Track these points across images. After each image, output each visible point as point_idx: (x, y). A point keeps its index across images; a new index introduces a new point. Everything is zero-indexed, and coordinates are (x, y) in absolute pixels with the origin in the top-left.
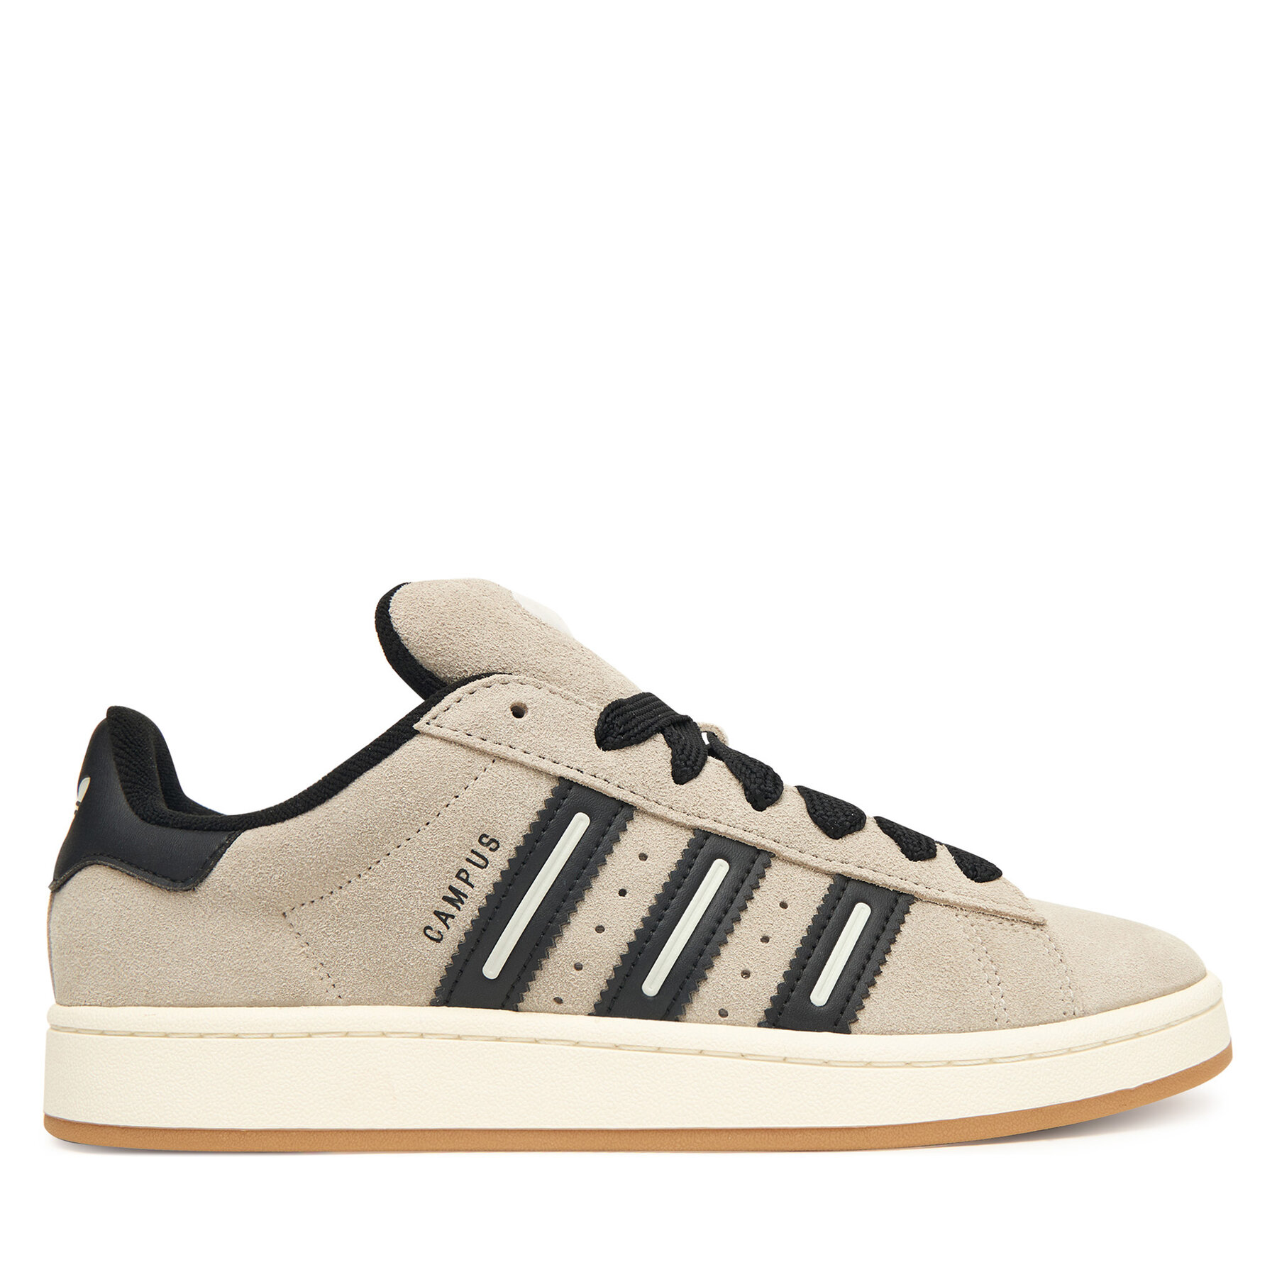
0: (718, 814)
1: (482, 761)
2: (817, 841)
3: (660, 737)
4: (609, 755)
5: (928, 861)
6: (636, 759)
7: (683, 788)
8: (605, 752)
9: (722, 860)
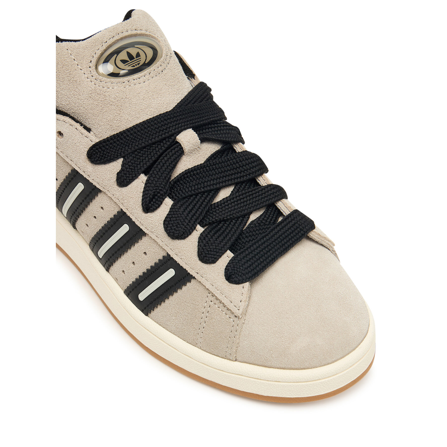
2: (164, 236)
3: (121, 161)
4: (91, 166)
5: (208, 265)
6: (101, 171)
7: (120, 190)
8: (90, 164)
9: (127, 225)
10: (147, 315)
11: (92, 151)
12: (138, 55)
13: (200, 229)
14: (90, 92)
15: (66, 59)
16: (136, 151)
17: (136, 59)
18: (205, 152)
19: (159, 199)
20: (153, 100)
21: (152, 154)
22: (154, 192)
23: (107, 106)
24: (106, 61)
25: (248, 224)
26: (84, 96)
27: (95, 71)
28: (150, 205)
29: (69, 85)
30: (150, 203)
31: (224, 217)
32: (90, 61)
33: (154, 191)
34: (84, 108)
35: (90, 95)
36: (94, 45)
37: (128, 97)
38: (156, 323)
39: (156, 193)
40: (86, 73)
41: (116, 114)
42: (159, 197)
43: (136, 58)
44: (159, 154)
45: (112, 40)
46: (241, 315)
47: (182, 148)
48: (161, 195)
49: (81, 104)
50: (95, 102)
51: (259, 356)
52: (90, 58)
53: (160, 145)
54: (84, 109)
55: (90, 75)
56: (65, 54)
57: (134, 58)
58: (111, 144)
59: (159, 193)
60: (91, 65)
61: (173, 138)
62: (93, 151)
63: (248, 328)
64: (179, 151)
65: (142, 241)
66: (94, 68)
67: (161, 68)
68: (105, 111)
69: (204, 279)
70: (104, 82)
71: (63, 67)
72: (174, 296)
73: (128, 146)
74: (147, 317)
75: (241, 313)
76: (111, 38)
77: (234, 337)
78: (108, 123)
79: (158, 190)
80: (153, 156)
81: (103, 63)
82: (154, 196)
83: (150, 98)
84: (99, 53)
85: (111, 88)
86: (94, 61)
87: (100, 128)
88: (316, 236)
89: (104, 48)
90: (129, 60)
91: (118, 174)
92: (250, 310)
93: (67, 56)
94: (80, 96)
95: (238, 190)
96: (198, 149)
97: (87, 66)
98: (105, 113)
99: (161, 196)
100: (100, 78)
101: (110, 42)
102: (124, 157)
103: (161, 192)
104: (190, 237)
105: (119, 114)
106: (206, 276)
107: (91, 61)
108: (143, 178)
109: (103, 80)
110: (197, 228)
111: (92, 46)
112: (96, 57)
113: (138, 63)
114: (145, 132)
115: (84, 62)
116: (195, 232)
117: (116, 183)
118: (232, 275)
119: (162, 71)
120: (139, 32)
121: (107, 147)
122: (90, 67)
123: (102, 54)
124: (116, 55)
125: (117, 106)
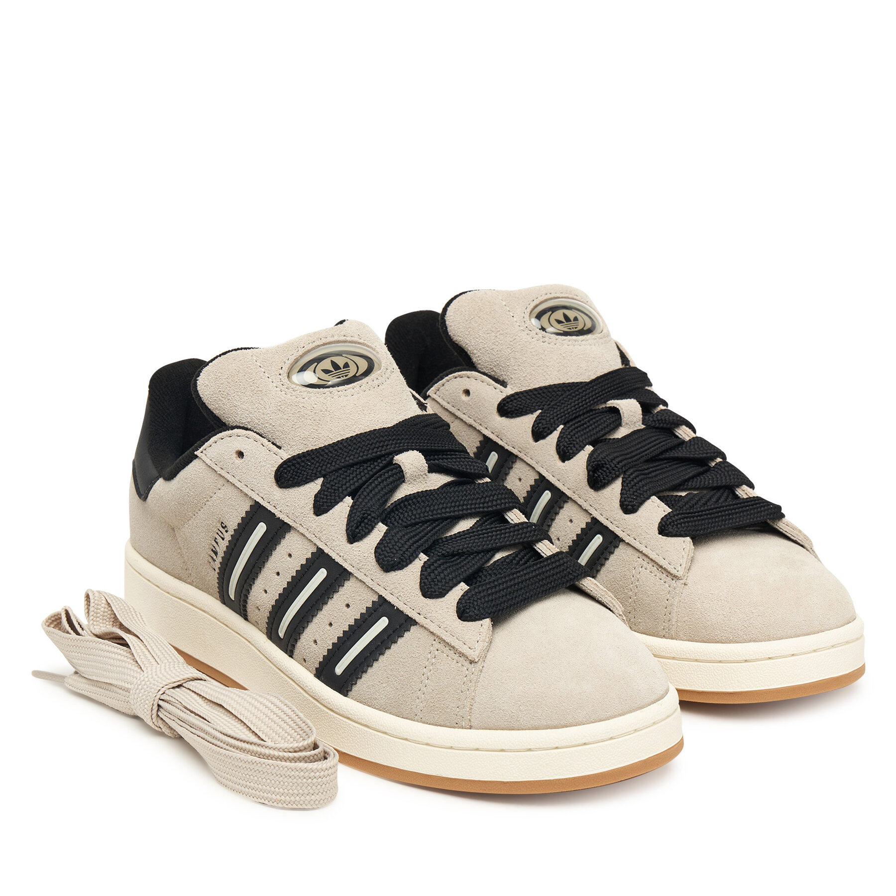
0: (327, 541)
1: (222, 481)
2: (374, 571)
3: (320, 481)
4: (279, 492)
5: (434, 600)
6: (293, 497)
7: (317, 519)
8: (278, 489)
9: (325, 570)
10: (346, 695)
11: (282, 469)
12: (346, 365)
13: (423, 558)
14: (280, 404)
15: (250, 365)
16: (341, 469)
17: (343, 370)
18: (435, 483)
19: (369, 523)
20: (363, 416)
21: (362, 474)
22: (364, 514)
23: (301, 420)
24: (303, 369)
25: (492, 562)
26: (271, 409)
27: (286, 378)
28: (357, 530)
29: (252, 397)
30: (357, 528)
31: (459, 549)
32: (280, 368)
33: (363, 512)
34: (271, 424)
35: (279, 408)
36: (287, 350)
37: (328, 409)
38: (358, 703)
39: (366, 515)
40: (274, 381)
41: (312, 430)
42: (369, 520)
43: (343, 368)
44: (371, 473)
45: (311, 346)
46: (478, 658)
47: (402, 471)
48: (372, 517)
49: (267, 420)
50: (284, 416)
51: (502, 711)
52: (280, 365)
53: (373, 464)
54: (270, 427)
55: (280, 384)
56: (248, 360)
57: (341, 369)
58: (308, 460)
59: (369, 515)
60: (281, 372)
61: (391, 456)
62: (284, 469)
63: (487, 677)
64: (398, 474)
65: (345, 587)
66: (286, 375)
67: (377, 383)
68: (297, 427)
69: (428, 620)
70: (298, 392)
71: (245, 375)
72: (385, 655)
73: (331, 464)
74: (346, 698)
75: (478, 655)
76: (311, 344)
77: (467, 690)
78: (302, 441)
79: (369, 512)
80: (363, 476)
81: (298, 372)
82: (363, 518)
83: (359, 412)
84: (292, 359)
85: (306, 398)
86: (286, 368)
87: (291, 449)
88: (593, 586)
89: (300, 353)
90: (333, 370)
91: (316, 496)
92: (490, 655)
93: (251, 363)
94: (266, 409)
95: (481, 525)
96: (424, 476)
97: (277, 374)
98: (297, 429)
99: (373, 519)
100: (292, 387)
101: (307, 348)
102: (324, 476)
103: (373, 515)
104: (410, 566)
105: (317, 430)
106: (431, 615)
107: (282, 368)
108: (348, 501)
109: (296, 389)
110: (420, 556)
111: (285, 350)
112: (288, 363)
113: (345, 374)
114: (354, 448)
115: (273, 369)
116: (417, 561)
117: (312, 510)
118: (467, 609)
119: (379, 386)
120: (348, 339)
121: (303, 464)
122: (280, 374)
123: (296, 361)
124: (316, 364)
125: (314, 420)
